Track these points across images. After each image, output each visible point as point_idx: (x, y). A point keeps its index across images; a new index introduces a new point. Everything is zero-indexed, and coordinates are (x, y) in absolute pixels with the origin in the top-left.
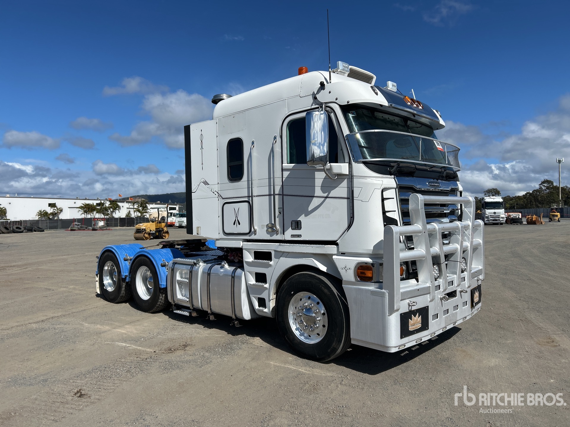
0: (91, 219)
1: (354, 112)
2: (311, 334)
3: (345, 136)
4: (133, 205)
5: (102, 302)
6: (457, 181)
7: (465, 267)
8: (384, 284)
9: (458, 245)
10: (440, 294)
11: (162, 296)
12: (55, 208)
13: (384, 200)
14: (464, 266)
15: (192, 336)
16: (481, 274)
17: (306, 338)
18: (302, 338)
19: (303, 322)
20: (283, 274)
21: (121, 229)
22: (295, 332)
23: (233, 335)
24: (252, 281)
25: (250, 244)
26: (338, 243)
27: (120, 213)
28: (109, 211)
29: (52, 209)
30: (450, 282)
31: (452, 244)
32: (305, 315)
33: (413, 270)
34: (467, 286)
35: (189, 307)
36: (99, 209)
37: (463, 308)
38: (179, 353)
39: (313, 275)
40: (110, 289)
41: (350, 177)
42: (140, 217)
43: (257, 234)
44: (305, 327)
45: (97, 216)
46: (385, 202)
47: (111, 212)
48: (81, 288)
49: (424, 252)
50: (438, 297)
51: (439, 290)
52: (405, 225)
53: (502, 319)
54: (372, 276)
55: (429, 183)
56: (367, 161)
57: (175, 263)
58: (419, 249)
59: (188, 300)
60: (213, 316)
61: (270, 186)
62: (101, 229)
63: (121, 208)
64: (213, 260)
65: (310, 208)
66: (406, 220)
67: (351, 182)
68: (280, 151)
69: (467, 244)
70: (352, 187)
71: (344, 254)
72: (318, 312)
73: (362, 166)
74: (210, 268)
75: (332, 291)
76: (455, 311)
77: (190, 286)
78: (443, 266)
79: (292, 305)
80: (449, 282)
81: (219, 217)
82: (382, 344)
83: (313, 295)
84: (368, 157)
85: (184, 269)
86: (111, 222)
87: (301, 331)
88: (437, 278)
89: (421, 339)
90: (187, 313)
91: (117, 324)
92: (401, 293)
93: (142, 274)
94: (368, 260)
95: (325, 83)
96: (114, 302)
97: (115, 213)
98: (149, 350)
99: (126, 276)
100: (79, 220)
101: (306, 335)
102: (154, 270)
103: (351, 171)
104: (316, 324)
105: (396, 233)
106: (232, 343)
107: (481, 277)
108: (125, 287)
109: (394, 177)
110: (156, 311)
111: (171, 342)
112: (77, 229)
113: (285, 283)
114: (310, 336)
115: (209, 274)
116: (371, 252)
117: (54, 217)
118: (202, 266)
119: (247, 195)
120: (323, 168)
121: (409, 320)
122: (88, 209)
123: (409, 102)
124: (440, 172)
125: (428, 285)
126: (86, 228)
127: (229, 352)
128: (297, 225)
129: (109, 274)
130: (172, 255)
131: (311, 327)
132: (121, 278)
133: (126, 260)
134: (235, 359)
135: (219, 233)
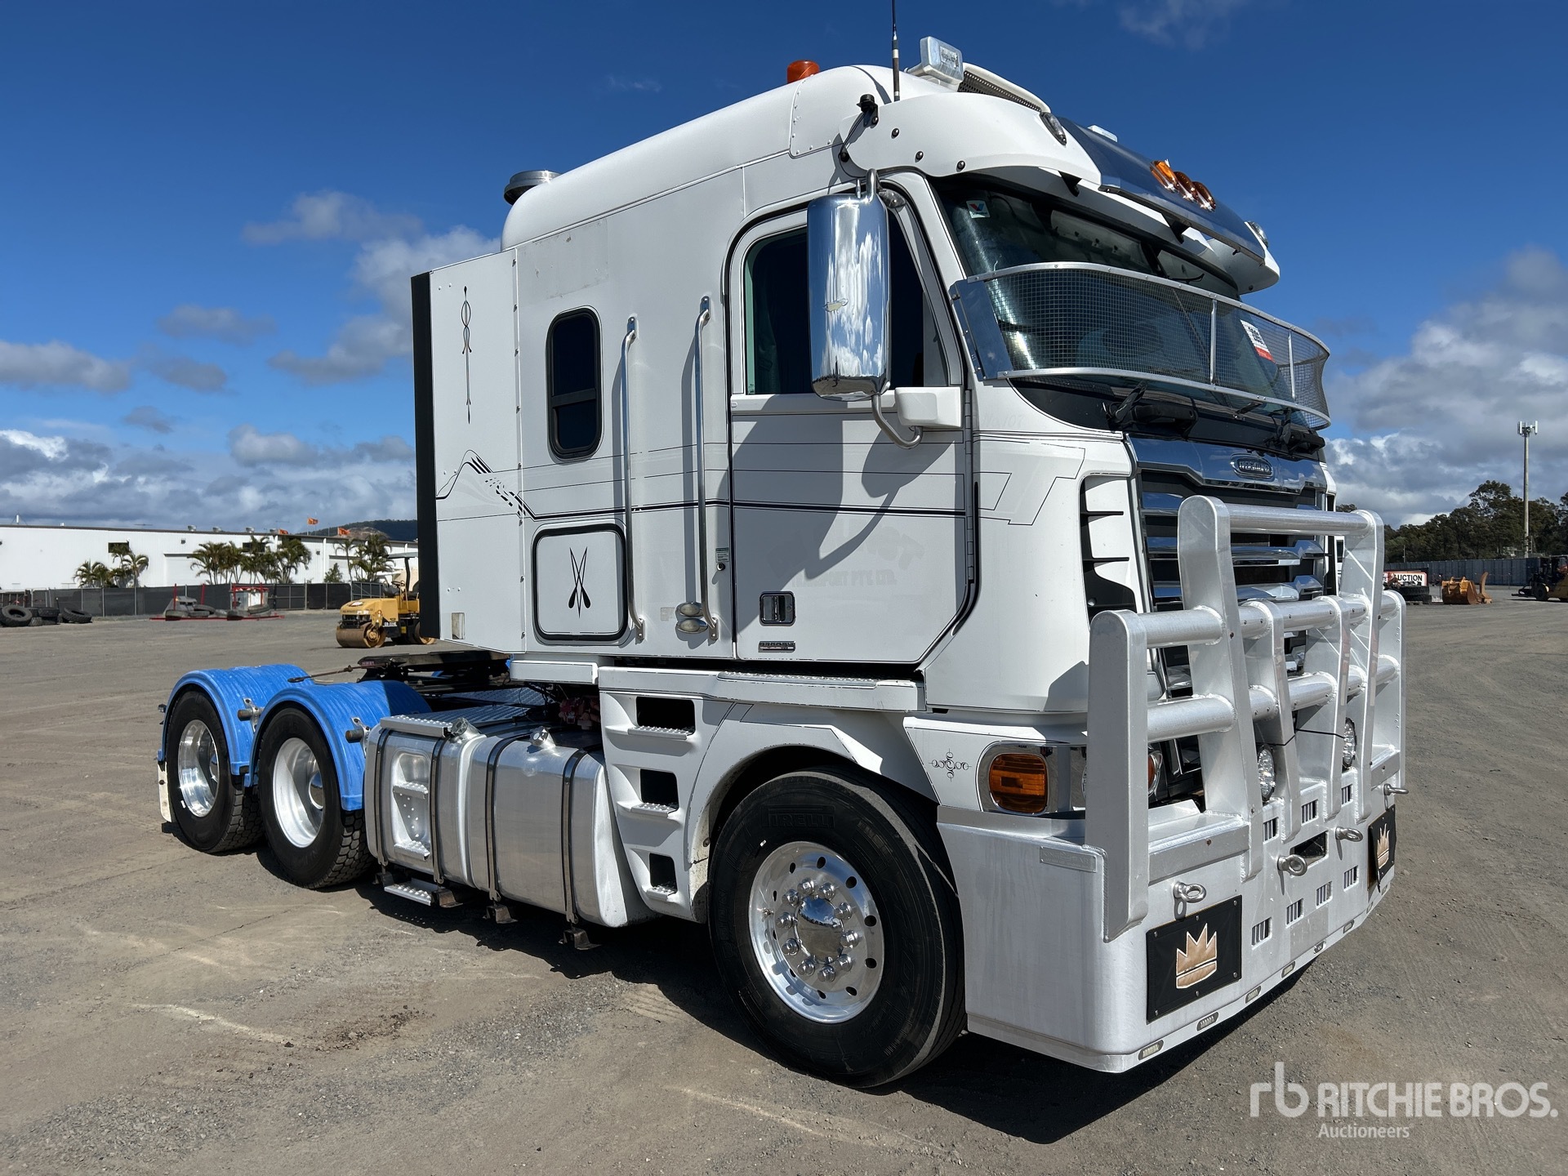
0: (226, 586)
1: (982, 205)
2: (826, 987)
3: (948, 288)
4: (347, 548)
5: (178, 850)
6: (1319, 461)
7: (1353, 753)
8: (1087, 824)
9: (1331, 678)
10: (1276, 850)
11: (351, 835)
12: (127, 557)
13: (1089, 518)
14: (1349, 749)
15: (433, 978)
16: (1397, 772)
17: (810, 1001)
18: (796, 1002)
19: (799, 947)
20: (732, 777)
21: (310, 615)
22: (770, 975)
23: (571, 974)
24: (631, 798)
25: (623, 672)
26: (920, 671)
27: (307, 571)
28: (279, 564)
29: (118, 559)
30: (1306, 805)
31: (1310, 675)
32: (807, 919)
33: (1185, 767)
34: (1357, 816)
35: (432, 876)
36: (249, 559)
37: (1345, 890)
38: (376, 1047)
39: (836, 785)
40: (198, 809)
41: (968, 438)
42: (366, 581)
43: (646, 638)
44: (807, 965)
45: (246, 578)
46: (1093, 525)
47: (284, 569)
48: (128, 798)
49: (1229, 705)
50: (1270, 860)
51: (1274, 835)
52: (1161, 609)
53: (1447, 909)
54: (1042, 793)
55: (1239, 461)
56: (1028, 377)
57: (388, 732)
58: (1211, 696)
59: (427, 853)
60: (506, 908)
61: (688, 473)
62: (252, 616)
63: (314, 555)
64: (510, 721)
65: (825, 551)
66: (1164, 589)
67: (972, 454)
68: (723, 350)
69: (1359, 672)
70: (972, 473)
71: (945, 711)
72: (850, 914)
73: (1010, 394)
74: (497, 751)
75: (899, 843)
76: (1321, 905)
77: (434, 808)
78: (1289, 752)
79: (764, 884)
80: (1303, 807)
81: (522, 579)
82: (1082, 1042)
83: (834, 853)
84: (1031, 362)
85: (415, 751)
86: (283, 597)
87: (794, 976)
88: (1269, 796)
89: (1216, 1016)
90: (425, 897)
91: (195, 931)
92: (1153, 856)
93: (294, 765)
94: (1031, 735)
95: (878, 101)
96: (212, 851)
97: (296, 570)
98: (269, 1037)
99: (244, 769)
100: (192, 591)
101: (808, 990)
102: (325, 752)
103: (971, 416)
104: (845, 956)
105: (1137, 638)
106: (561, 1007)
107: (1395, 782)
108: (243, 804)
109: (1124, 436)
110: (334, 883)
111: (357, 1003)
112: (183, 616)
113: (738, 809)
114: (823, 996)
115: (492, 769)
116: (1040, 708)
117: (124, 582)
118: (471, 742)
119: (611, 505)
120: (868, 404)
121: (1178, 950)
122: (218, 557)
123: (1171, 182)
124: (1271, 429)
125: (1241, 821)
126: (211, 613)
127: (546, 1042)
128: (781, 609)
129: (196, 761)
130: (386, 702)
131: (827, 965)
132: (229, 775)
133: (244, 717)
134: (563, 1073)
135: (523, 635)
